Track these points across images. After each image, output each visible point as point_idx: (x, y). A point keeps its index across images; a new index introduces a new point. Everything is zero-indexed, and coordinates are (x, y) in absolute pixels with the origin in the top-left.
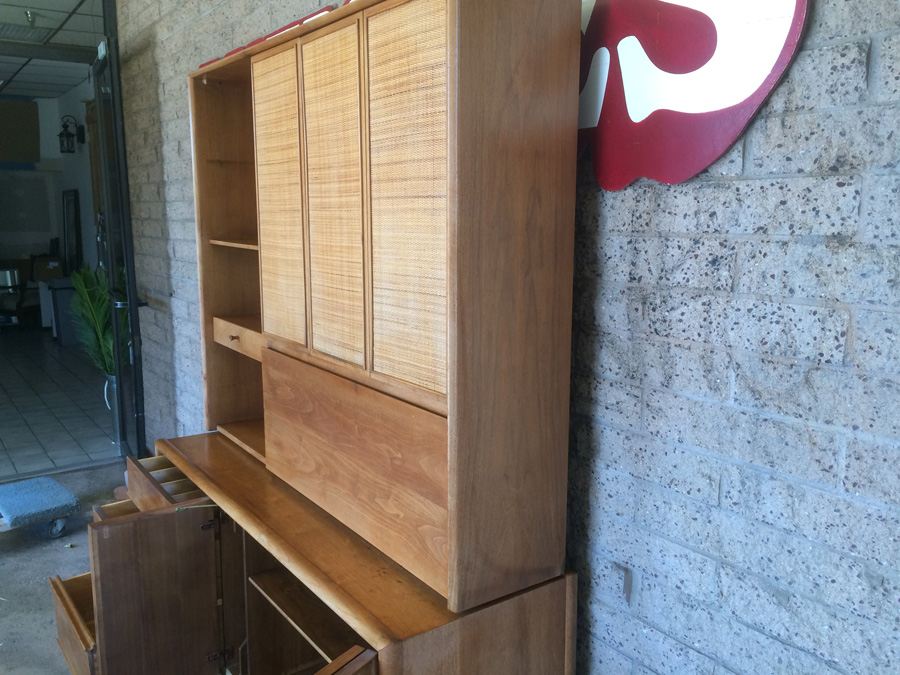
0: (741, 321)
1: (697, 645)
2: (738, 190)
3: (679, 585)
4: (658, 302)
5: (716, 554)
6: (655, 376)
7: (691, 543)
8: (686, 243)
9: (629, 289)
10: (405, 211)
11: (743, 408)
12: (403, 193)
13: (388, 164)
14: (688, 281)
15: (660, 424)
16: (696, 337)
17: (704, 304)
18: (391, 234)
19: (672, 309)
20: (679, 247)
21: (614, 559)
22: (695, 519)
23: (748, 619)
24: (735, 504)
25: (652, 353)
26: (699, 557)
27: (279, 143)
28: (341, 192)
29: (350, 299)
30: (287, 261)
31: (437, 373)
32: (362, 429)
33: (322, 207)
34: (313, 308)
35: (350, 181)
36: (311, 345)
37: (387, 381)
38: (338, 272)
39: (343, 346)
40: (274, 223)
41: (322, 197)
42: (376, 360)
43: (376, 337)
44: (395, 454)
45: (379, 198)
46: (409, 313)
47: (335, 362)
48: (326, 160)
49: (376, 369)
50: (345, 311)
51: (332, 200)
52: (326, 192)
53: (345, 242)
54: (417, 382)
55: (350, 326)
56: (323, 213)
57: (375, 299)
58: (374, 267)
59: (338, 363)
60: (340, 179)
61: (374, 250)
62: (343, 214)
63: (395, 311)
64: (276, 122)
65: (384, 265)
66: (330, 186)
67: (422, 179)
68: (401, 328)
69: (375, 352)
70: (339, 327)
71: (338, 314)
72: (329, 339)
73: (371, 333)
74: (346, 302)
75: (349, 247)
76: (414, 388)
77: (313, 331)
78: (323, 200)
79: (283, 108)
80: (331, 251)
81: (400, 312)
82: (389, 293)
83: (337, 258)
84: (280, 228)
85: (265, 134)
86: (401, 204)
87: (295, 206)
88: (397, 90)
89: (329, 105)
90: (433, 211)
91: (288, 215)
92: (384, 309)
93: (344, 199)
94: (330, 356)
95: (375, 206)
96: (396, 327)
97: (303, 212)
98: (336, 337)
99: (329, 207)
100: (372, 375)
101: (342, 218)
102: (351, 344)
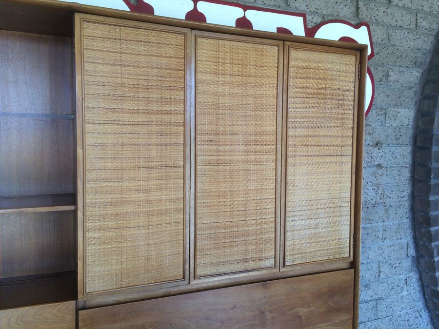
10: (319, 163)
12: (317, 153)
13: (306, 136)
18: (306, 177)
27: (142, 106)
28: (248, 152)
29: (256, 225)
30: (149, 211)
31: (342, 248)
32: (271, 312)
33: (218, 163)
34: (198, 243)
35: (261, 145)
36: (192, 275)
37: (299, 268)
38: (240, 209)
39: (245, 261)
40: (121, 179)
41: (219, 155)
42: (287, 258)
43: (287, 243)
44: (306, 310)
45: (295, 156)
46: (320, 220)
47: (232, 276)
48: (228, 129)
49: (287, 264)
50: (248, 235)
51: (235, 157)
52: (225, 152)
53: (252, 186)
54: (326, 258)
55: (256, 244)
56: (221, 167)
57: (287, 219)
58: (288, 198)
59: (238, 276)
60: (247, 143)
61: (288, 188)
62: (251, 167)
63: (308, 222)
64: (136, 87)
65: (297, 196)
66: (232, 147)
67: (333, 146)
68: (313, 231)
69: (287, 254)
70: (241, 248)
71: (240, 239)
72: (224, 262)
73: (282, 242)
74: (251, 228)
75: (257, 190)
76: (322, 263)
77: (198, 262)
78: (221, 158)
79: (155, 78)
80: (231, 195)
81: (313, 222)
82: (302, 213)
83: (240, 199)
84: (137, 183)
85: (109, 95)
86: (316, 159)
87: (171, 163)
88: (315, 96)
89: (235, 90)
90: (342, 163)
91: (155, 171)
92: (297, 223)
93: (252, 157)
94: (225, 274)
95: (290, 160)
96: (308, 232)
97: (188, 166)
98: (234, 258)
99: (231, 162)
100: (283, 270)
101: (248, 170)
102: (258, 256)
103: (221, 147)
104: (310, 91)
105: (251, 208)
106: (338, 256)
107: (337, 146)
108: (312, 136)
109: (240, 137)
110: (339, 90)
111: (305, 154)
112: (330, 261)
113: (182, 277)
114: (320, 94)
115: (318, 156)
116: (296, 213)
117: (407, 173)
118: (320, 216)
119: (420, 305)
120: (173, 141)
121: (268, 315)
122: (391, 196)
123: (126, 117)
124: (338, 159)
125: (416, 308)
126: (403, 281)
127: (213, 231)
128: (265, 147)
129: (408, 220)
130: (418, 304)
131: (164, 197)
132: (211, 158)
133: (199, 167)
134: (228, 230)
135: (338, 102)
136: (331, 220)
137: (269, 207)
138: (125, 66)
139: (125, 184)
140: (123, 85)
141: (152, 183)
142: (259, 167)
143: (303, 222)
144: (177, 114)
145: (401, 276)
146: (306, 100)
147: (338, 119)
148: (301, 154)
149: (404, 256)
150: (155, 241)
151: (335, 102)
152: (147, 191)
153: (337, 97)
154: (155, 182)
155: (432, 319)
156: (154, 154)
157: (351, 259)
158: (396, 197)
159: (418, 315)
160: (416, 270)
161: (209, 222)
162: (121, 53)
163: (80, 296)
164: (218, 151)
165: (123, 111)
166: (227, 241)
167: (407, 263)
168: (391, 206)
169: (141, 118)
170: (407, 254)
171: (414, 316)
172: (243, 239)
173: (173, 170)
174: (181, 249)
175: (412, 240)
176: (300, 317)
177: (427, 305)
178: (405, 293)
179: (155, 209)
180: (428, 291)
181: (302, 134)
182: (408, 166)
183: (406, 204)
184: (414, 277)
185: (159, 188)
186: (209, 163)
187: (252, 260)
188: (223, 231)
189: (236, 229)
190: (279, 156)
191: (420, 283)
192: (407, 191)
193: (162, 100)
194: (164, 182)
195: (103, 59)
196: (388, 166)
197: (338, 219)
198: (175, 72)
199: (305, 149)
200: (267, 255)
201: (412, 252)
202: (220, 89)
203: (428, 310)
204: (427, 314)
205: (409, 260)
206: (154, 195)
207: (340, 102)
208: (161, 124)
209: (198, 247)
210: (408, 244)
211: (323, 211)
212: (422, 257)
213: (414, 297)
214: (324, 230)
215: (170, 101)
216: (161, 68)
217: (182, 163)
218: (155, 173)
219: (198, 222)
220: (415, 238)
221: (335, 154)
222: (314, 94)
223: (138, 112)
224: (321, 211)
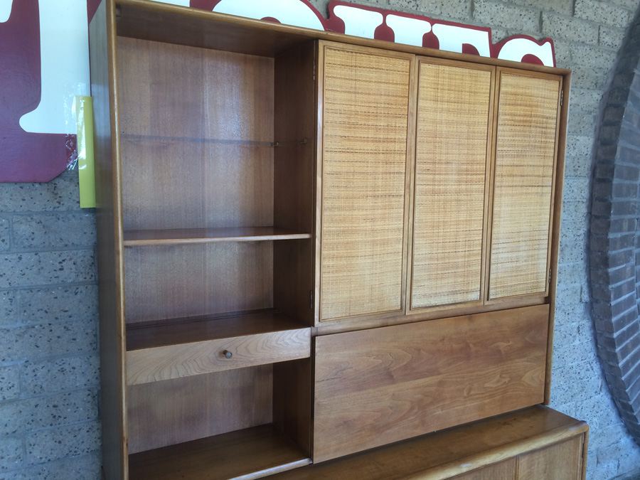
10: (522, 194)
12: (521, 184)
13: (511, 166)
18: (510, 209)
27: (371, 134)
28: (460, 182)
29: (465, 257)
30: (374, 241)
31: (539, 282)
32: (474, 344)
33: (434, 193)
34: (415, 274)
35: (472, 175)
36: (408, 306)
37: (500, 302)
38: (451, 241)
39: (455, 293)
40: (352, 208)
41: (435, 185)
42: (491, 291)
43: (492, 276)
44: (506, 344)
45: (501, 186)
46: (521, 254)
47: (442, 309)
48: (444, 157)
49: (491, 297)
50: (457, 267)
51: (448, 187)
52: (440, 181)
53: (463, 217)
54: (524, 292)
55: (464, 276)
56: (436, 197)
57: (493, 252)
58: (494, 230)
59: (447, 308)
60: (459, 173)
61: (494, 220)
62: (462, 197)
63: (510, 255)
64: (367, 114)
65: (502, 228)
66: (446, 177)
67: (535, 176)
68: (514, 264)
69: (491, 287)
70: (451, 280)
71: (450, 271)
72: (436, 294)
73: (487, 275)
74: (460, 260)
75: (466, 221)
76: (521, 297)
77: (413, 294)
78: (436, 187)
79: (383, 105)
80: (443, 226)
81: (514, 255)
82: (505, 245)
83: (452, 230)
84: (365, 213)
85: (344, 123)
86: (519, 190)
87: (394, 192)
88: (522, 124)
89: (452, 117)
90: (542, 194)
91: (380, 200)
92: (500, 256)
93: (464, 187)
95: (497, 191)
96: (510, 265)
97: (407, 196)
98: (445, 290)
99: (445, 192)
100: (487, 303)
101: (460, 201)
102: (465, 288)
103: (436, 177)
104: (517, 118)
105: (461, 240)
106: (535, 291)
107: (539, 176)
108: (517, 166)
109: (454, 166)
110: (543, 117)
111: (510, 184)
112: (528, 296)
114: (526, 121)
115: (522, 186)
116: (500, 246)
117: (583, 209)
118: (521, 249)
119: (592, 356)
120: (397, 170)
121: (473, 349)
122: (567, 234)
123: (358, 145)
124: (539, 190)
125: (588, 360)
126: (576, 330)
127: (427, 263)
128: (475, 177)
129: (583, 261)
130: (589, 355)
131: (386, 227)
132: (427, 187)
133: (417, 197)
134: (440, 262)
135: (541, 129)
136: (530, 253)
137: (477, 238)
138: (358, 93)
139: (356, 213)
140: (357, 113)
141: (376, 212)
142: (469, 198)
143: (506, 255)
144: (400, 142)
145: (574, 324)
146: (513, 127)
147: (541, 148)
148: (507, 184)
149: (577, 302)
150: (378, 271)
151: (538, 129)
152: (373, 220)
153: (541, 125)
154: (380, 211)
155: (603, 371)
156: (380, 183)
157: (547, 295)
158: (572, 236)
159: (589, 367)
160: (589, 316)
161: (424, 253)
162: (356, 80)
163: (316, 322)
164: (434, 180)
165: (356, 139)
166: (439, 272)
167: (580, 309)
168: (566, 245)
169: (371, 146)
170: (581, 299)
171: (585, 368)
172: (453, 271)
173: (393, 199)
174: (400, 280)
175: (586, 284)
176: (499, 351)
177: (598, 357)
178: (577, 342)
179: (379, 238)
180: (601, 340)
181: (508, 163)
182: (585, 200)
183: (582, 243)
184: (587, 324)
185: (383, 219)
186: (425, 193)
187: (460, 292)
188: (436, 262)
189: (447, 261)
190: (487, 186)
191: (592, 331)
192: (583, 230)
193: (388, 128)
194: (387, 211)
195: (341, 87)
196: (566, 201)
197: (536, 252)
198: (401, 99)
199: (510, 179)
200: (473, 287)
201: (586, 297)
202: (438, 116)
203: (599, 362)
204: (598, 366)
205: (582, 305)
206: (379, 225)
207: (544, 130)
208: (386, 152)
209: (414, 278)
210: (582, 289)
211: (524, 244)
212: (597, 301)
213: (585, 347)
214: (524, 263)
215: (394, 129)
216: (388, 95)
217: (402, 192)
218: (380, 202)
219: (415, 252)
220: (590, 282)
221: (537, 185)
222: (520, 121)
223: (366, 140)
224: (522, 244)
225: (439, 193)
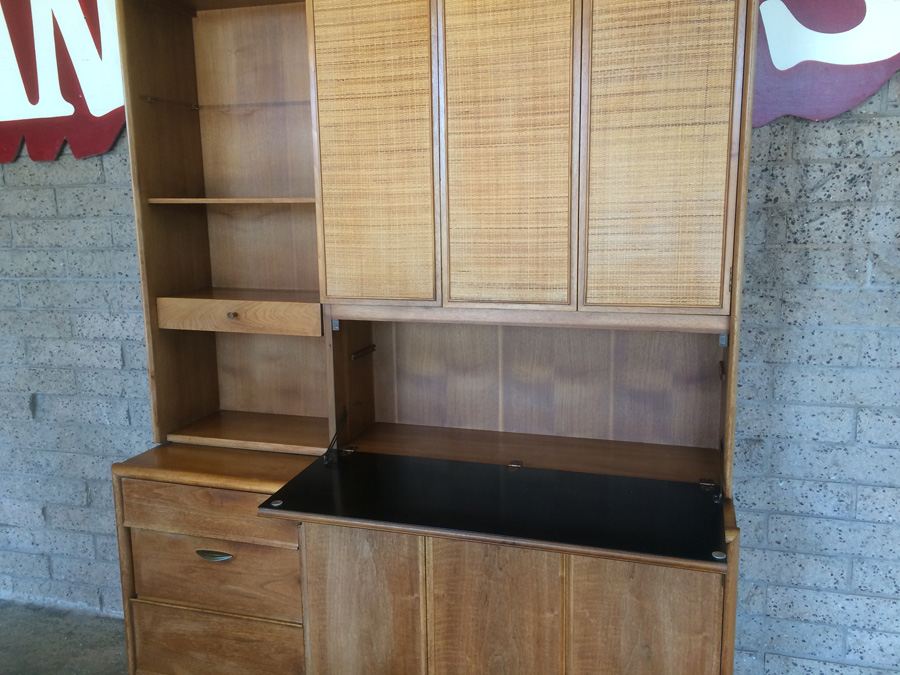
0: (880, 222)
1: (833, 478)
2: (879, 124)
3: (816, 437)
4: (796, 217)
5: (853, 403)
6: (793, 277)
7: (828, 401)
8: (827, 167)
9: (764, 209)
10: (654, 139)
11: (880, 287)
12: (650, 122)
14: (829, 196)
15: (799, 315)
16: (837, 239)
17: (844, 213)
18: (627, 164)
19: (811, 221)
20: (822, 171)
21: (744, 437)
22: (831, 382)
23: (883, 442)
24: (873, 360)
25: (787, 260)
26: (837, 410)
27: (377, 73)
28: (523, 126)
29: (538, 236)
30: (390, 208)
31: (703, 288)
33: (478, 144)
34: (453, 255)
35: (544, 114)
36: (446, 295)
38: (511, 211)
39: (519, 287)
40: (357, 167)
41: (480, 133)
42: (591, 292)
43: (592, 269)
45: (604, 129)
46: (656, 237)
48: (492, 93)
49: (590, 301)
50: (525, 251)
51: (502, 135)
52: (488, 127)
53: (530, 177)
54: (667, 302)
55: (538, 264)
56: (482, 149)
57: (593, 231)
58: (592, 198)
60: (520, 112)
61: (592, 181)
62: (528, 149)
63: (632, 238)
64: (370, 48)
65: (610, 195)
66: (498, 120)
67: (686, 107)
68: (641, 254)
69: (590, 285)
70: (514, 268)
71: (512, 255)
72: (489, 284)
74: (529, 240)
75: (538, 183)
77: (453, 279)
78: (482, 136)
79: (391, 33)
80: (497, 190)
81: (640, 239)
82: (619, 222)
83: (512, 196)
84: (374, 172)
85: (341, 63)
86: (647, 133)
87: (415, 145)
88: (646, 21)
89: (502, 33)
90: (705, 138)
91: (395, 156)
92: (609, 238)
93: (530, 133)
94: (490, 302)
95: (596, 136)
96: (630, 254)
98: (504, 280)
99: (496, 143)
100: (583, 309)
101: (524, 153)
102: (539, 282)
103: (481, 121)
104: (635, 14)
105: (528, 211)
107: (694, 107)
108: (640, 93)
109: (511, 104)
111: (624, 124)
113: (432, 296)
114: (657, 16)
115: (652, 126)
116: (607, 223)
118: (656, 230)
120: (417, 115)
123: (360, 89)
124: (697, 130)
127: (472, 240)
128: (550, 117)
131: (406, 191)
132: (467, 136)
133: (452, 150)
134: (494, 241)
135: (696, 25)
136: (676, 238)
137: (559, 210)
138: (357, 23)
139: (363, 172)
140: (356, 49)
141: (392, 171)
142: (540, 149)
143: (621, 238)
144: (421, 79)
146: (627, 31)
147: (695, 56)
148: (618, 124)
150: (398, 246)
151: (689, 26)
152: (387, 181)
153: (695, 17)
154: (396, 170)
156: (393, 134)
161: (466, 226)
162: (352, 8)
164: (477, 126)
165: (356, 81)
166: (492, 255)
169: (377, 88)
172: (517, 255)
173: (416, 154)
174: (431, 260)
179: (397, 204)
181: (619, 90)
185: (401, 180)
186: (465, 144)
187: (531, 287)
188: (487, 241)
189: (506, 240)
190: (575, 129)
193: (400, 62)
194: (405, 170)
195: (334, 20)
197: (694, 237)
198: (416, 20)
199: (626, 115)
200: (555, 282)
202: (479, 34)
206: (395, 188)
207: (702, 25)
208: (401, 94)
209: (452, 260)
211: (662, 221)
214: (664, 254)
215: (410, 62)
216: (399, 19)
217: (428, 145)
218: (395, 159)
219: (453, 225)
221: (690, 122)
222: (644, 18)
223: (372, 81)
224: (656, 221)
225: (487, 143)
